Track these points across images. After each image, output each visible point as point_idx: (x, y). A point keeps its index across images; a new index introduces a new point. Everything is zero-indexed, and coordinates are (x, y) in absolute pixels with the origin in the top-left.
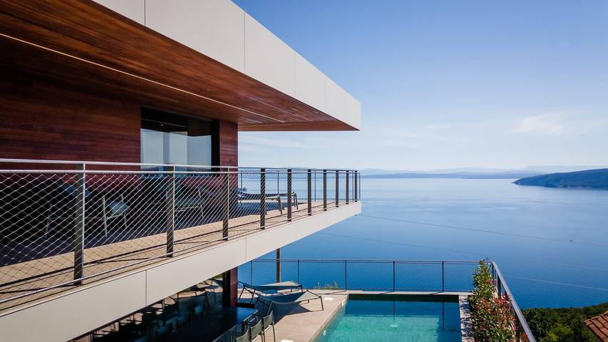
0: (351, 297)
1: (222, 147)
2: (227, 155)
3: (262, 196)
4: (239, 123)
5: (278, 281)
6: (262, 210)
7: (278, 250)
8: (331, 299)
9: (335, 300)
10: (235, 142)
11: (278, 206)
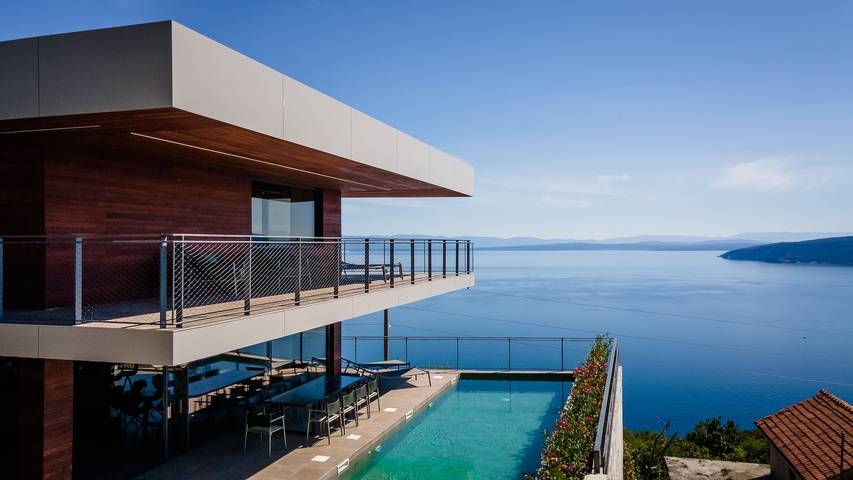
0: (463, 376)
1: (326, 216)
2: (329, 224)
3: (366, 267)
4: (342, 191)
5: (386, 359)
6: (366, 280)
7: (386, 311)
8: (441, 377)
9: (444, 378)
10: (338, 211)
11: (382, 277)
